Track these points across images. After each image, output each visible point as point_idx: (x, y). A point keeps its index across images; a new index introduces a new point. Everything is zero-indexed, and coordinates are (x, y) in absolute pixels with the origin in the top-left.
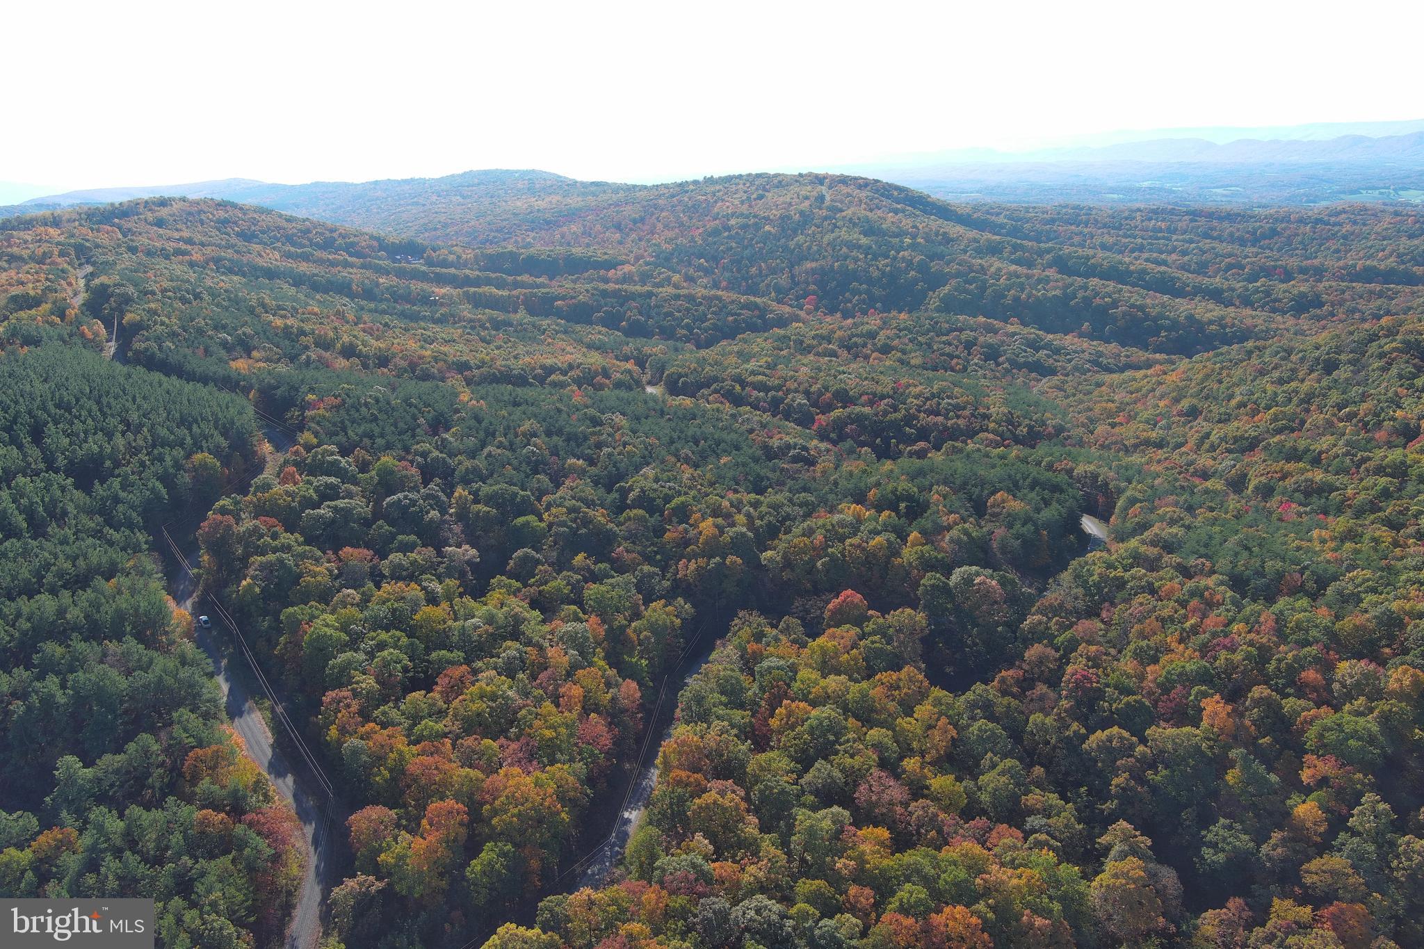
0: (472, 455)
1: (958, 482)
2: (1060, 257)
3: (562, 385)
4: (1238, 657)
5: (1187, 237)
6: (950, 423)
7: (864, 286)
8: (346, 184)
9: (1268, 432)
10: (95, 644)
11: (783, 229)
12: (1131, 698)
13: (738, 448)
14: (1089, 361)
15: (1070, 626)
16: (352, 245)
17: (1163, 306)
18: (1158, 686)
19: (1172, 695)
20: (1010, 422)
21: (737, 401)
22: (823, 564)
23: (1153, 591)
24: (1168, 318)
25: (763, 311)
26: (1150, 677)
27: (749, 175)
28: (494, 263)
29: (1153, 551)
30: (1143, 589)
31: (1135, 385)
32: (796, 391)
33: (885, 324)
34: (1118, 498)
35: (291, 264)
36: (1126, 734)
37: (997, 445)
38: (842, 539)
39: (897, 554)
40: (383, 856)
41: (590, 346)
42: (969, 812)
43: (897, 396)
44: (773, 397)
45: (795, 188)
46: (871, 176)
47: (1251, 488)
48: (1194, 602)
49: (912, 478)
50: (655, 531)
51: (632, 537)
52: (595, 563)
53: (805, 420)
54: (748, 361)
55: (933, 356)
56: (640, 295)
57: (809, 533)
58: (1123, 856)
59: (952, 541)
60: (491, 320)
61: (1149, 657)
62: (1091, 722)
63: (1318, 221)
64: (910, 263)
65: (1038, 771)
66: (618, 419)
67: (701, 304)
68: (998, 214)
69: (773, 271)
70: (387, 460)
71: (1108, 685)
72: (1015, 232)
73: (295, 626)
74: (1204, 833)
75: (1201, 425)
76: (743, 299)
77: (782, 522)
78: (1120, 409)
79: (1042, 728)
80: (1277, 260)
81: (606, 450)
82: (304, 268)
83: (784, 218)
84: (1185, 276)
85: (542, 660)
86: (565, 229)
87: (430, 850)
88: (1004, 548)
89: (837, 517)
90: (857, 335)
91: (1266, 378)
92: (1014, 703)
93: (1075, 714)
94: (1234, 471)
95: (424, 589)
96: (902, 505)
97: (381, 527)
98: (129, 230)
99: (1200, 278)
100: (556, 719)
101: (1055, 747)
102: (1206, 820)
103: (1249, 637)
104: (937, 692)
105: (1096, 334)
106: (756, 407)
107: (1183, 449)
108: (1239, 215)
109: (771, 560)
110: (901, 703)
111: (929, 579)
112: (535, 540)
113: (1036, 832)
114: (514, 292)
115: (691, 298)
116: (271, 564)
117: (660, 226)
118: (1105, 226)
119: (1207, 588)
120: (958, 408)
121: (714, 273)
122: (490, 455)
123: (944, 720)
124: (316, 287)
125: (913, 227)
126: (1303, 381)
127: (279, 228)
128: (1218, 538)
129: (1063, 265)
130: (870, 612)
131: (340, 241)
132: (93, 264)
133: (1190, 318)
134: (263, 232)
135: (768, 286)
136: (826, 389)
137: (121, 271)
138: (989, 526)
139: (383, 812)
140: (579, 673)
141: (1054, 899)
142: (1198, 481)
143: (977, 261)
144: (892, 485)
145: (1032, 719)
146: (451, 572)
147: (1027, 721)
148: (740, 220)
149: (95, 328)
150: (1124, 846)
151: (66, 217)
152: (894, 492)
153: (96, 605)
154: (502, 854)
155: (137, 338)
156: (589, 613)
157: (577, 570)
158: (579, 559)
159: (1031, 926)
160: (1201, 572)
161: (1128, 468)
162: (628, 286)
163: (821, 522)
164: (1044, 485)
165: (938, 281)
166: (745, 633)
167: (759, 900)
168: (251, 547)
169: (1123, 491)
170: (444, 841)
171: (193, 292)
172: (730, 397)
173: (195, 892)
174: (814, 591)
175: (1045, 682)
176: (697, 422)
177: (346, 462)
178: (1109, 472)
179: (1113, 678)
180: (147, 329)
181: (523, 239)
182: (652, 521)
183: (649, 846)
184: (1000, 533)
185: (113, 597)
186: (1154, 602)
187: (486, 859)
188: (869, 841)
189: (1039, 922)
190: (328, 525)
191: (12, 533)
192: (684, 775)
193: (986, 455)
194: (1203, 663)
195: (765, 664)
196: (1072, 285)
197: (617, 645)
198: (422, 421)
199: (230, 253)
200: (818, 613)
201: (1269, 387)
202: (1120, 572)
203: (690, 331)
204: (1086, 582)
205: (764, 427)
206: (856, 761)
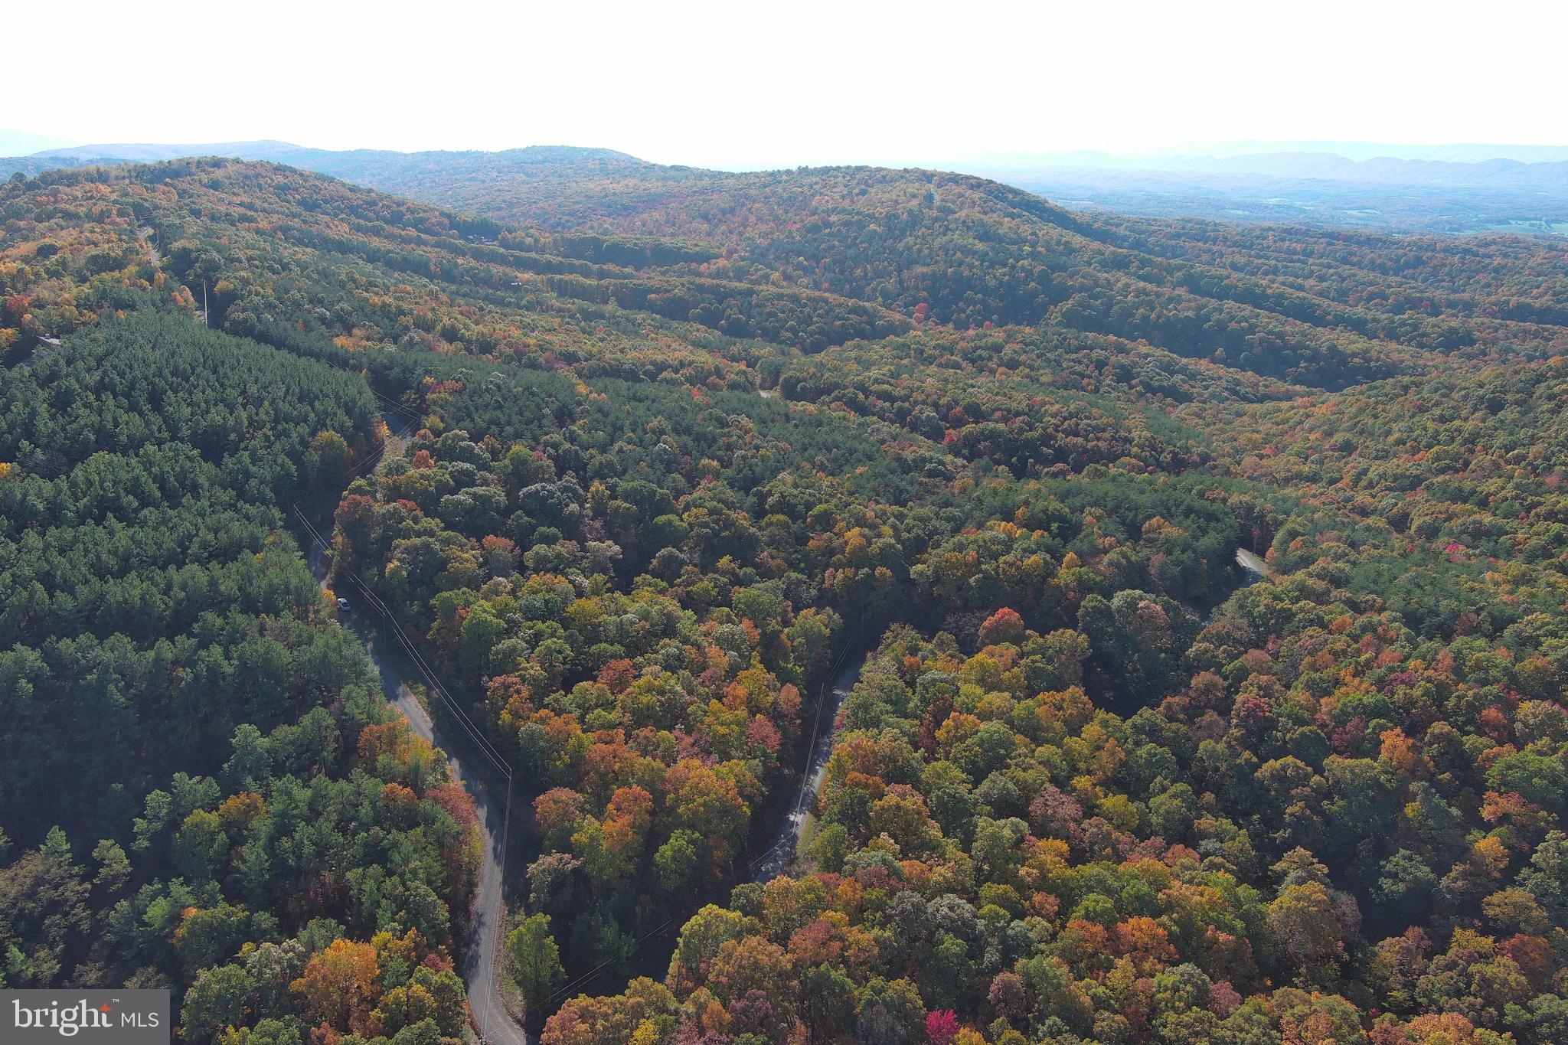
0: (603, 450)
1: (1110, 505)
2: (1191, 275)
3: (673, 383)
4: (1417, 692)
5: (1324, 261)
6: (1090, 445)
7: (980, 296)
9: (1430, 470)
10: (253, 616)
11: (890, 229)
12: (1306, 729)
13: (870, 458)
14: (1227, 389)
15: (1237, 657)
16: (422, 221)
17: (1304, 334)
18: (1334, 717)
19: (1348, 727)
20: (1153, 447)
21: (863, 410)
22: (976, 581)
23: (1324, 626)
24: (1308, 347)
25: (872, 317)
26: (1324, 709)
27: (848, 167)
28: (574, 248)
29: (1321, 585)
30: (1311, 622)
31: (1281, 416)
32: (924, 402)
33: (1010, 337)
34: (1277, 530)
35: (360, 238)
36: (1301, 764)
37: (1141, 471)
38: (995, 556)
39: (1052, 574)
40: (576, 836)
41: (697, 344)
42: (1142, 832)
43: (1033, 413)
44: (900, 408)
45: (901, 185)
47: (1413, 528)
48: (1368, 637)
49: (1063, 497)
50: (797, 539)
51: (773, 542)
52: (740, 568)
53: (936, 434)
54: (868, 369)
55: (1063, 374)
56: (740, 292)
57: (960, 548)
58: (1301, 882)
59: (1111, 564)
60: (582, 310)
61: (1319, 690)
62: (1262, 751)
63: (1466, 251)
64: (1029, 273)
65: (1209, 797)
66: (745, 421)
67: (805, 305)
68: (1118, 226)
69: (879, 274)
70: (518, 448)
71: (1279, 715)
72: (1138, 245)
73: (450, 610)
74: (1382, 863)
75: (1356, 462)
76: (851, 302)
77: (931, 535)
78: (1266, 441)
79: (1212, 754)
80: (1421, 292)
81: (738, 453)
82: (376, 242)
83: (891, 217)
84: (1326, 303)
85: (701, 659)
86: (645, 216)
87: (622, 833)
88: (1162, 574)
89: (988, 534)
90: (980, 347)
91: (1427, 415)
92: (1184, 728)
93: (1245, 743)
94: (1395, 510)
95: (571, 582)
96: (1054, 526)
97: (520, 518)
98: (185, 191)
99: (1341, 307)
100: (727, 716)
101: (1224, 775)
102: (1383, 851)
103: (1426, 673)
104: (1101, 714)
105: (1229, 362)
106: (883, 418)
107: (1339, 485)
108: (1380, 240)
109: (921, 574)
110: (1066, 722)
111: (1090, 601)
112: (676, 538)
113: (1214, 854)
114: (603, 282)
115: (795, 298)
116: (416, 549)
117: (752, 218)
118: (1235, 245)
119: (1380, 624)
120: (1098, 429)
121: (813, 273)
122: (621, 451)
123: (1112, 741)
124: (391, 265)
125: (1032, 234)
126: (1466, 419)
127: (343, 198)
128: (1386, 576)
129: (1193, 283)
130: (1028, 632)
131: (408, 216)
132: (154, 227)
133: (1333, 349)
134: (326, 202)
135: (874, 290)
136: (957, 402)
137: (194, 236)
138: (1146, 552)
139: (572, 794)
140: (742, 674)
141: (1236, 917)
142: (1358, 518)
143: (1103, 275)
144: (1041, 505)
145: (1202, 745)
146: (598, 567)
147: (1196, 748)
148: (841, 216)
149: (184, 295)
150: (1301, 873)
151: (113, 174)
152: (1045, 511)
153: (247, 578)
154: (691, 842)
155: (232, 308)
156: (741, 615)
157: (723, 573)
158: (724, 561)
159: (1216, 941)
160: (1372, 607)
161: (1284, 501)
162: (725, 282)
163: (972, 538)
164: (1199, 513)
165: (1061, 294)
166: (899, 646)
167: (950, 898)
168: (393, 530)
169: (1282, 523)
170: (633, 826)
171: (280, 262)
172: (854, 405)
173: (392, 861)
174: (967, 608)
175: (1214, 709)
176: (825, 429)
177: (478, 448)
178: (1264, 504)
179: (1285, 709)
180: (242, 298)
181: (600, 225)
182: (794, 527)
183: (835, 842)
184: (1158, 559)
185: (262, 571)
186: (1324, 635)
187: (675, 845)
188: (1049, 852)
189: (1222, 937)
190: (469, 511)
191: (145, 501)
192: (862, 777)
193: (1131, 480)
194: (1380, 696)
195: (928, 676)
196: (1205, 306)
197: (770, 650)
198: (546, 411)
199: (296, 223)
200: (972, 630)
201: (1429, 424)
202: (1287, 604)
203: (795, 334)
204: (1250, 613)
205: (894, 438)
206: (1030, 776)
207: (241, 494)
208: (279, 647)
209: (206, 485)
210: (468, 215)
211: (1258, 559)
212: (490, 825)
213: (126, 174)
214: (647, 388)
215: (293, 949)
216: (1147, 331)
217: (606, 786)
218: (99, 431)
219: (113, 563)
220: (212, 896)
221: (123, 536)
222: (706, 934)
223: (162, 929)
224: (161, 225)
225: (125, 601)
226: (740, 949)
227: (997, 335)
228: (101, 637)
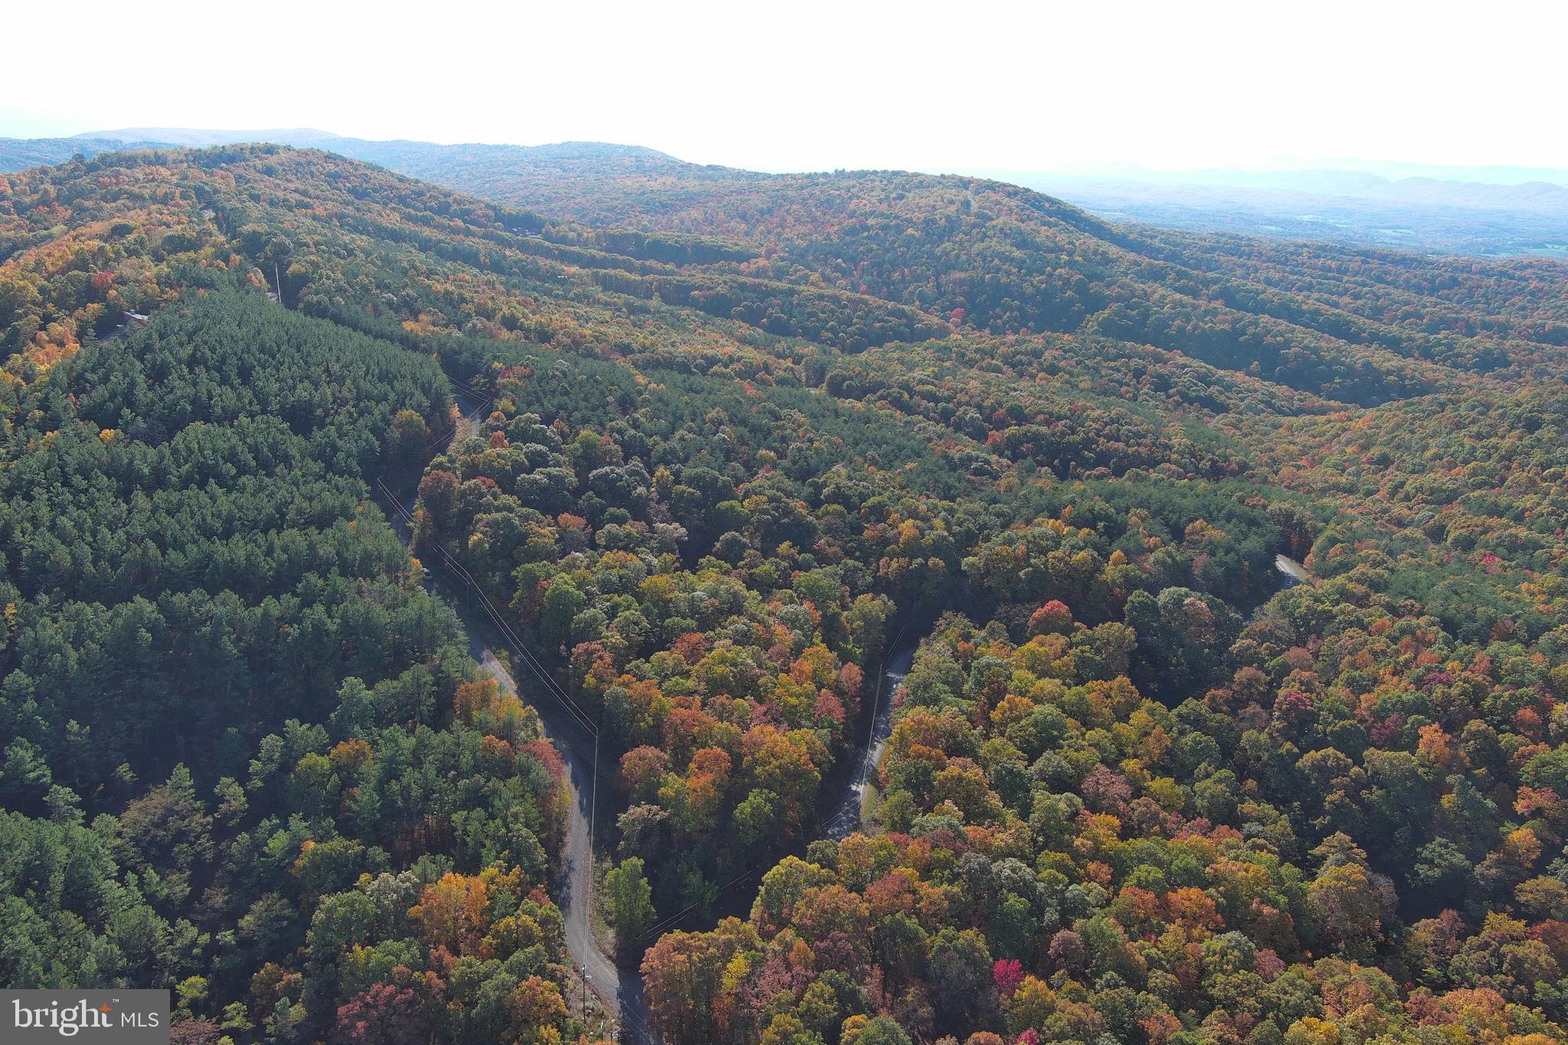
0: (666, 439)
1: (1154, 508)
2: (1226, 288)
3: (723, 376)
4: (1454, 691)
5: (1359, 279)
6: (1130, 450)
7: (1016, 302)
8: (432, 146)
9: (1466, 486)
10: (351, 579)
11: (928, 234)
12: (1347, 723)
13: (918, 455)
14: (1262, 402)
15: (1279, 653)
16: (467, 212)
17: (1338, 350)
18: (1373, 713)
19: (1387, 722)
20: (1193, 455)
21: (908, 410)
22: (1026, 574)
23: (1364, 628)
24: (1343, 363)
25: (911, 319)
26: (1364, 705)
27: (885, 172)
28: (616, 243)
29: (1361, 589)
30: (1351, 624)
31: (1318, 429)
32: (968, 404)
33: (1049, 343)
34: (1316, 537)
35: (411, 227)
36: (1342, 756)
37: (1180, 477)
38: (1044, 551)
39: (1099, 570)
40: (662, 790)
41: (743, 341)
42: (1188, 812)
43: (1076, 417)
44: (944, 409)
45: (938, 191)
46: (1022, 184)
47: (1450, 540)
48: (1407, 639)
49: (1109, 498)
50: (852, 528)
51: (829, 530)
52: (799, 553)
53: (979, 435)
54: (911, 370)
55: (1102, 381)
56: (781, 292)
57: (1010, 542)
58: (1340, 863)
59: (1157, 562)
60: (628, 305)
61: (1359, 687)
62: (1304, 743)
63: (1502, 274)
64: (1067, 282)
65: (1251, 784)
66: (797, 415)
67: (846, 306)
68: (1152, 237)
69: (917, 278)
70: (585, 433)
71: (1320, 709)
72: (1173, 257)
73: (532, 581)
74: (1419, 850)
75: (1393, 475)
76: (891, 305)
77: (981, 529)
78: (1303, 453)
79: (1255, 744)
80: (1456, 312)
81: (793, 445)
82: (427, 232)
83: (929, 222)
84: (1361, 321)
85: (768, 636)
86: (683, 214)
87: (704, 788)
88: (1206, 575)
89: (1037, 530)
90: (1021, 353)
91: (1464, 432)
92: (1228, 719)
93: (1286, 734)
94: (1432, 522)
95: (642, 560)
96: (1101, 525)
97: (591, 498)
98: (241, 177)
99: (1376, 325)
100: (796, 689)
101: (1266, 765)
102: (1423, 840)
103: (1464, 674)
104: (1147, 703)
105: (1266, 374)
106: (928, 417)
107: (1376, 496)
108: (1415, 260)
109: (972, 565)
110: (1114, 710)
111: (1137, 596)
112: (738, 523)
113: (1257, 836)
114: (646, 278)
115: (835, 299)
116: (496, 523)
117: (790, 219)
118: (1269, 260)
119: (1419, 627)
120: (1139, 435)
121: (852, 275)
122: (682, 439)
123: (1159, 729)
124: (442, 254)
125: (1069, 243)
126: (1503, 437)
127: (392, 188)
128: (1424, 583)
129: (1228, 297)
130: (1077, 624)
131: (455, 207)
132: (216, 210)
133: (1367, 365)
134: (376, 191)
135: (912, 293)
136: (1000, 405)
137: (259, 220)
138: (1190, 552)
139: (657, 751)
140: (807, 651)
141: (1279, 893)
142: (1395, 529)
143: (1139, 286)
144: (1087, 504)
145: (1245, 735)
146: (663, 548)
147: (1240, 737)
148: (879, 220)
149: (257, 277)
150: (1339, 856)
151: (171, 157)
152: (1091, 510)
153: (343, 544)
154: (768, 800)
155: (304, 290)
156: (802, 598)
157: (783, 558)
158: (784, 547)
159: (1260, 913)
160: (1410, 612)
161: (1323, 509)
162: (766, 281)
163: (1021, 533)
164: (1240, 518)
165: (1095, 304)
166: (953, 633)
167: (1011, 862)
168: (473, 506)
169: (1321, 531)
170: (714, 783)
171: (345, 247)
172: (897, 403)
173: (493, 806)
174: (1015, 600)
175: (1258, 702)
176: (874, 425)
177: (551, 431)
178: (1303, 511)
179: (1327, 703)
180: (313, 281)
181: (639, 222)
182: (849, 518)
183: (902, 806)
184: (1201, 560)
185: (356, 538)
186: (1365, 636)
187: (754, 803)
188: (1102, 827)
189: (1267, 910)
190: (543, 490)
191: (242, 471)
192: (926, 749)
193: (1172, 485)
194: (1419, 694)
195: (983, 660)
196: (1241, 319)
197: (831, 631)
198: (610, 399)
199: (350, 210)
200: (1023, 620)
201: (1466, 441)
202: (1327, 606)
203: (836, 334)
204: (1291, 614)
205: (940, 437)
206: (1082, 756)
207: (330, 467)
208: (378, 608)
209: (298, 456)
210: (510, 208)
211: (1295, 564)
212: (575, 780)
213: (181, 157)
214: (698, 380)
215: (409, 879)
216: (1182, 342)
217: (686, 748)
218: (194, 401)
219: (218, 525)
220: (328, 832)
221: (225, 503)
222: (788, 883)
223: (282, 860)
224: (224, 208)
225: (232, 560)
226: (822, 895)
227: (1037, 341)
228: (213, 592)
